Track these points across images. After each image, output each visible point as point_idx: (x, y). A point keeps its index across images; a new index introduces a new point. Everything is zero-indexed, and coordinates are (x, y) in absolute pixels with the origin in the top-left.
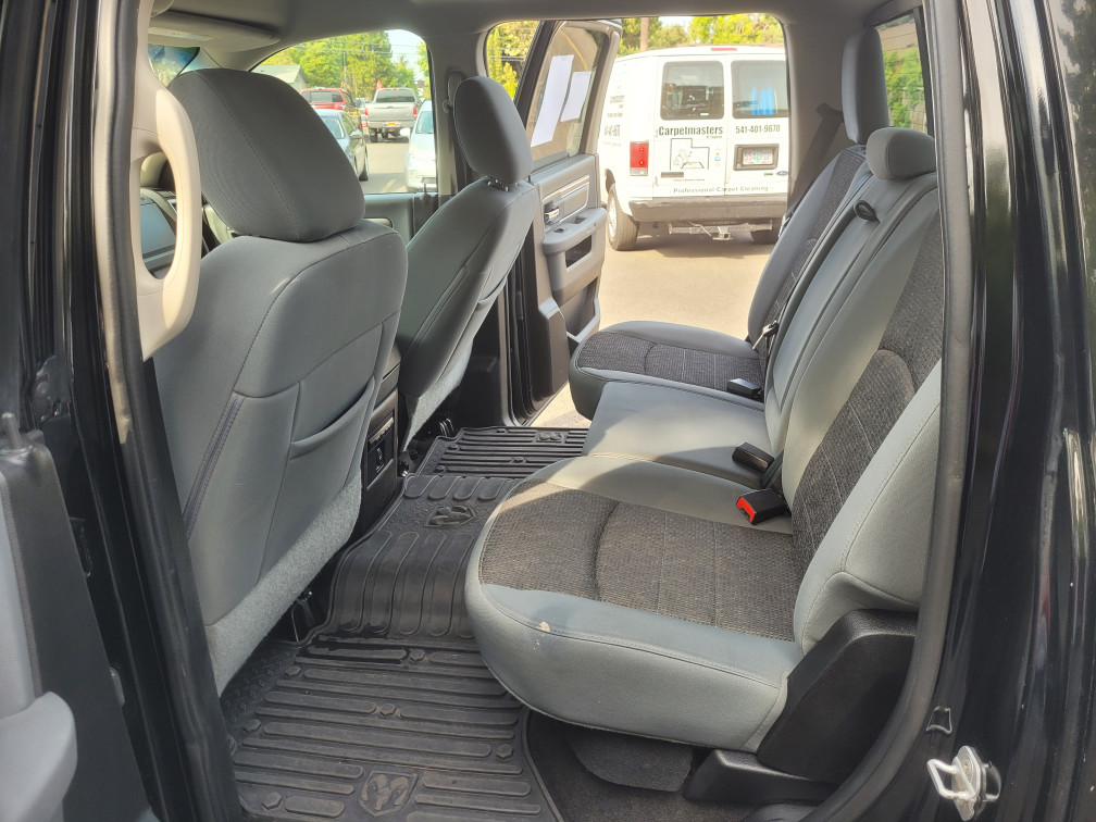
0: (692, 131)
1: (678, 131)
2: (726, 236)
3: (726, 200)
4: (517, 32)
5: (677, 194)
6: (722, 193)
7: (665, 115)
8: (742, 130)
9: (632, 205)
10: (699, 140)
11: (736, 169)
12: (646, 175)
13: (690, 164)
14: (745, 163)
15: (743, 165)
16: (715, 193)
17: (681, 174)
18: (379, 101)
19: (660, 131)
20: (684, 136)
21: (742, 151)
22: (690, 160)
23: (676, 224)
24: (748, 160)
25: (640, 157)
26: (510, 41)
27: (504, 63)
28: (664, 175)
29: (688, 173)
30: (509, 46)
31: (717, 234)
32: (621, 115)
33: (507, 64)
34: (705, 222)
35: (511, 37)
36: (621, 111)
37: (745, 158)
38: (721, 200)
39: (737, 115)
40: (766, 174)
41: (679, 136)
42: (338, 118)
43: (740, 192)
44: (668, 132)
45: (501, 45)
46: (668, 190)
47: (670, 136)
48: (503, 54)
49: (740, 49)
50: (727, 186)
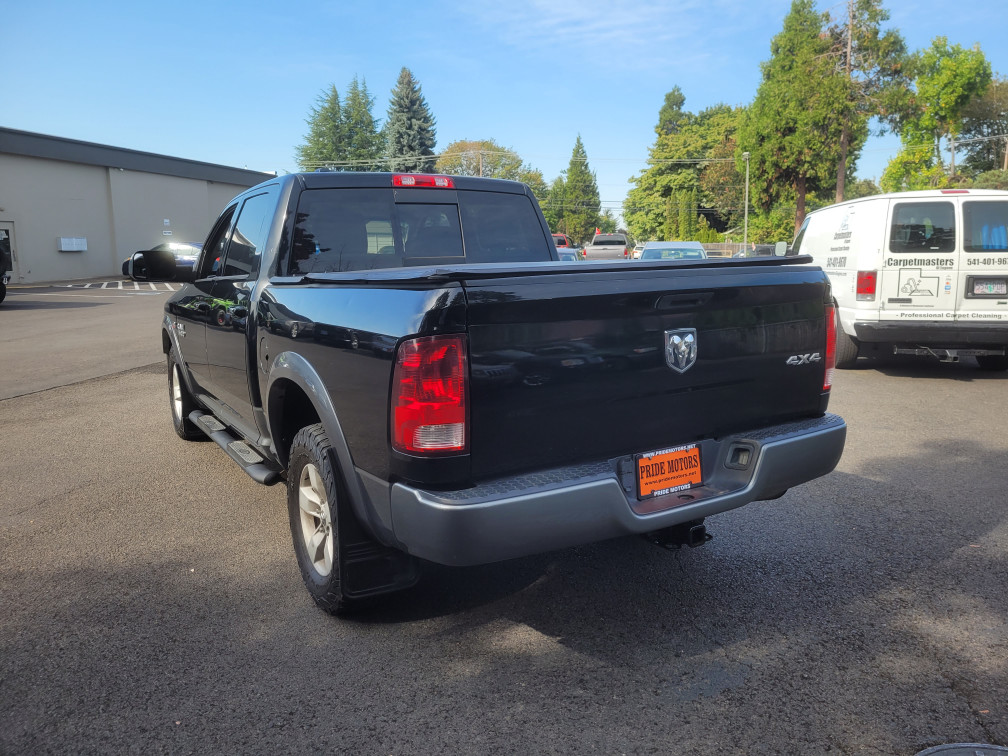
0: (921, 262)
1: (906, 262)
2: (955, 359)
3: (955, 325)
4: (713, 189)
5: (904, 318)
6: (952, 319)
7: (894, 248)
8: (975, 262)
9: (857, 327)
10: (929, 270)
11: (967, 297)
12: (873, 300)
13: (919, 291)
14: (976, 292)
15: (974, 294)
16: (945, 319)
17: (909, 301)
18: (596, 244)
19: (889, 262)
20: (913, 266)
21: (973, 281)
22: (919, 288)
23: (902, 345)
24: (978, 289)
25: (867, 284)
26: (705, 196)
27: (699, 215)
28: (891, 300)
29: (916, 300)
30: (704, 200)
31: (945, 357)
32: (847, 248)
33: (702, 216)
34: (932, 345)
35: (707, 193)
36: (846, 245)
37: (976, 287)
38: (951, 325)
39: (968, 248)
40: (999, 303)
41: (908, 266)
42: (574, 254)
43: (971, 319)
44: (897, 263)
45: (698, 200)
46: (894, 314)
47: (898, 267)
48: (699, 207)
49: (972, 192)
50: (958, 313)
